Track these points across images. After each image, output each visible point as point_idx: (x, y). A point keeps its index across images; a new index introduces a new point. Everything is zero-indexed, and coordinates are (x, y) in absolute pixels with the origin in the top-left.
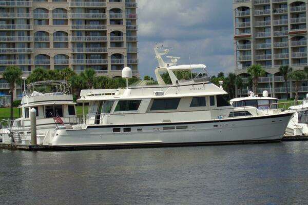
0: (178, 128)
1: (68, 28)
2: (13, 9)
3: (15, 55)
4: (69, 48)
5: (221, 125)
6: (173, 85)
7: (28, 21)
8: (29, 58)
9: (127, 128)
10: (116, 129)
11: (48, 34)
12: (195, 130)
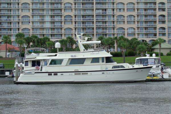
0: (82, 74)
1: (135, 13)
2: (105, 3)
3: (106, 28)
4: (136, 24)
5: (106, 73)
6: (82, 52)
7: (113, 10)
8: (114, 29)
10: (50, 74)
11: (124, 16)
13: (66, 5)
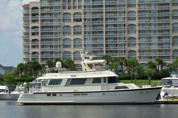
0: (82, 95)
5: (107, 94)
6: (83, 71)
9: (55, 94)
10: (49, 94)
12: (91, 96)
13: (174, 26)
